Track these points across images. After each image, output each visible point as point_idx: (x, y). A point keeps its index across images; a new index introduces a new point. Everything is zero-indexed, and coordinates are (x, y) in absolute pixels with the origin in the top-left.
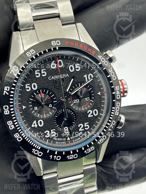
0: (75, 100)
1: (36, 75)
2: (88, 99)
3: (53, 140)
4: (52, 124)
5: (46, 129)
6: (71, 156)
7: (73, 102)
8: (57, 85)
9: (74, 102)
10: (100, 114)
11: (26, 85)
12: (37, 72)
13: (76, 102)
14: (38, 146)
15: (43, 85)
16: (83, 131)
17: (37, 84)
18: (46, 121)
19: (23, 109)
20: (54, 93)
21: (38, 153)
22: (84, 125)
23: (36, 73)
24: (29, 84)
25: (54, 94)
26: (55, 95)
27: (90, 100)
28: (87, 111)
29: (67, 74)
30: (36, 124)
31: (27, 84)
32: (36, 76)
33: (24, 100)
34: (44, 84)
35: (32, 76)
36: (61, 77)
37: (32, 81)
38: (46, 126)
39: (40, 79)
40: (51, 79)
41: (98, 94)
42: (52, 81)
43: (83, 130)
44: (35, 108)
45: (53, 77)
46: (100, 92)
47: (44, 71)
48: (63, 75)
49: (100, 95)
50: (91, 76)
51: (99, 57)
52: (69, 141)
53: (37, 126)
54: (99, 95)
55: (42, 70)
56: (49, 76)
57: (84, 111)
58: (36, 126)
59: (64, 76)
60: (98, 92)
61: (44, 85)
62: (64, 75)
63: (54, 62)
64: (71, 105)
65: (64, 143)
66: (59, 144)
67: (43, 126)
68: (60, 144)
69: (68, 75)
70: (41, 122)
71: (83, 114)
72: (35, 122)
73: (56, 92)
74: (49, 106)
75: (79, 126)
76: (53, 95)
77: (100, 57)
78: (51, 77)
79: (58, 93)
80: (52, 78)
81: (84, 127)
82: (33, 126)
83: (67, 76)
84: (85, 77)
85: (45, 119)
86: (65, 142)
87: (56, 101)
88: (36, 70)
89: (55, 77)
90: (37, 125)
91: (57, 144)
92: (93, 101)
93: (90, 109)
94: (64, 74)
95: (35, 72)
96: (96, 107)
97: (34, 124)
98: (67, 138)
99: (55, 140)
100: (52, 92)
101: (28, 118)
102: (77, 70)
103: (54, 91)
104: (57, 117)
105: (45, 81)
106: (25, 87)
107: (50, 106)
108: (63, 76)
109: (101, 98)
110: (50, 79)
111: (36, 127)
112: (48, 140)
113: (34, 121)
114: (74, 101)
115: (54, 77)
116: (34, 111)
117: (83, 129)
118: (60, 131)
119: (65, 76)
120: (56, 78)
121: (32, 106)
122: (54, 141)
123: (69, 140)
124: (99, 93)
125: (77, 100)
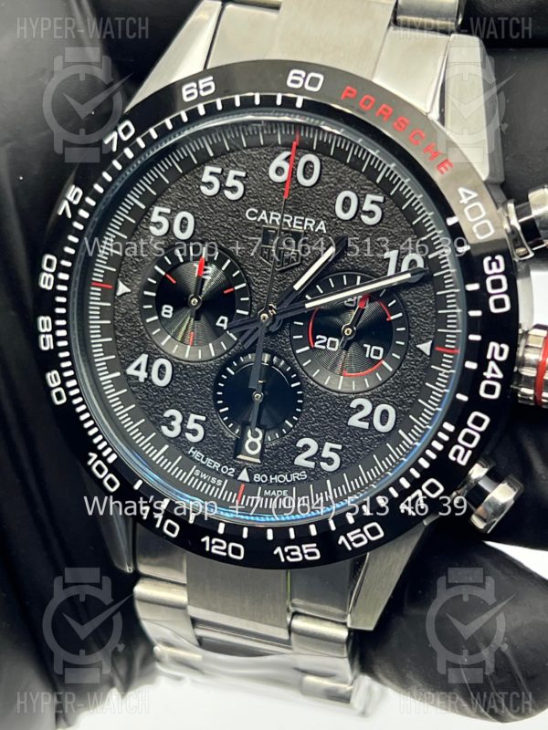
0: (325, 338)
1: (205, 184)
2: (377, 353)
3: (187, 455)
4: (203, 394)
5: (176, 402)
6: (217, 544)
7: (315, 340)
8: (266, 248)
9: (316, 345)
10: (400, 432)
11: (157, 209)
12: (212, 174)
13: (323, 347)
14: (109, 450)
15: (218, 230)
16: (313, 470)
17: (195, 218)
18: (186, 374)
19: (118, 294)
20: (247, 278)
21: (106, 476)
22: (321, 447)
23: (206, 178)
24: (168, 211)
25: (248, 284)
26: (250, 288)
27: (383, 359)
28: (353, 399)
29: (322, 223)
30: (143, 367)
31: (163, 206)
32: (203, 189)
33: (134, 264)
34: (221, 229)
35: (190, 185)
36: (297, 225)
37: (182, 202)
38: (179, 392)
39: (216, 203)
40: (255, 218)
41: (419, 349)
42: (257, 228)
43: (311, 465)
44: (167, 309)
45: (264, 212)
46: (431, 342)
47: (236, 177)
48: (307, 219)
49: (428, 353)
50: (413, 262)
51: (463, 196)
52: (243, 486)
53: (146, 379)
54: (423, 353)
55: (232, 173)
56: (252, 205)
57: (342, 395)
58: (142, 375)
59: (306, 224)
60: (424, 339)
61: (220, 232)
62: (309, 223)
63: (286, 154)
64: (298, 351)
65: (223, 483)
66: (202, 479)
67: (167, 386)
68: (204, 481)
69: (324, 228)
70: (162, 367)
71: (335, 404)
72: (143, 359)
73: (256, 276)
74: (218, 324)
75: (300, 444)
76: (244, 285)
77: (467, 195)
78: (256, 211)
79: (261, 283)
80: (261, 217)
81: (317, 457)
82: (131, 371)
83: (319, 230)
84: (388, 260)
85: (184, 366)
86: (226, 481)
87: (247, 313)
88: (210, 165)
89: (272, 218)
90: (145, 375)
91: (193, 475)
92: (391, 369)
93: (366, 394)
94: (313, 217)
95: (203, 170)
96: (394, 397)
97: (138, 368)
98: (239, 470)
99: (193, 459)
100: (242, 269)
101: (127, 337)
102: (365, 218)
103: (250, 270)
104: (233, 373)
105: (230, 219)
106: (150, 217)
107: (222, 322)
108: (303, 225)
109: (427, 369)
110: (253, 216)
111: (142, 380)
112: (166, 447)
113: (141, 354)
114: (318, 337)
115: (268, 216)
116: (156, 318)
117: (314, 461)
118: (223, 434)
119: (311, 225)
120: (274, 221)
121: (154, 294)
122: (188, 462)
123: (244, 482)
124: (426, 347)
125: (330, 339)
